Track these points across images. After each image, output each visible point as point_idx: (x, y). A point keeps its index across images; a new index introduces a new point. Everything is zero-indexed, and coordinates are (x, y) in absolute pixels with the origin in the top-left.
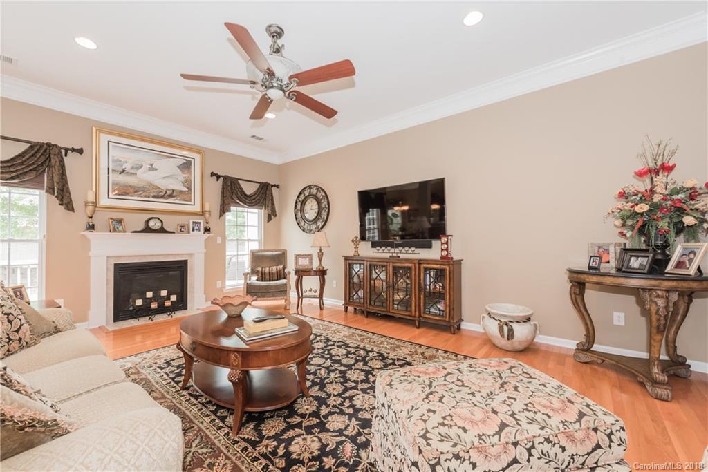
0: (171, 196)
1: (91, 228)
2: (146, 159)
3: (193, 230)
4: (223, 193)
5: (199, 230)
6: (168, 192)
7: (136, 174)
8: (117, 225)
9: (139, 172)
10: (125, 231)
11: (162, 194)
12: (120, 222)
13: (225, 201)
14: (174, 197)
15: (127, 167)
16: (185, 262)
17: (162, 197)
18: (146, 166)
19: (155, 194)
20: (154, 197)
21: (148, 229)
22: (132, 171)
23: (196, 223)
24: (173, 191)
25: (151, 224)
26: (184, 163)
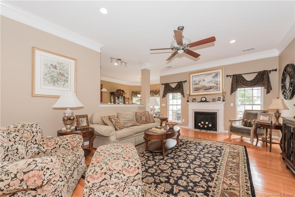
0: (210, 89)
1: (188, 101)
2: (202, 78)
3: (218, 101)
4: (232, 83)
5: (220, 100)
6: (209, 87)
7: (199, 84)
8: (194, 100)
9: (200, 83)
10: (195, 102)
11: (207, 88)
12: (195, 99)
13: (233, 87)
14: (212, 89)
15: (197, 82)
16: (216, 113)
17: (207, 89)
18: (202, 81)
19: (204, 89)
20: (205, 90)
21: (201, 101)
22: (198, 83)
23: (219, 98)
24: (211, 87)
25: (202, 99)
26: (215, 75)
